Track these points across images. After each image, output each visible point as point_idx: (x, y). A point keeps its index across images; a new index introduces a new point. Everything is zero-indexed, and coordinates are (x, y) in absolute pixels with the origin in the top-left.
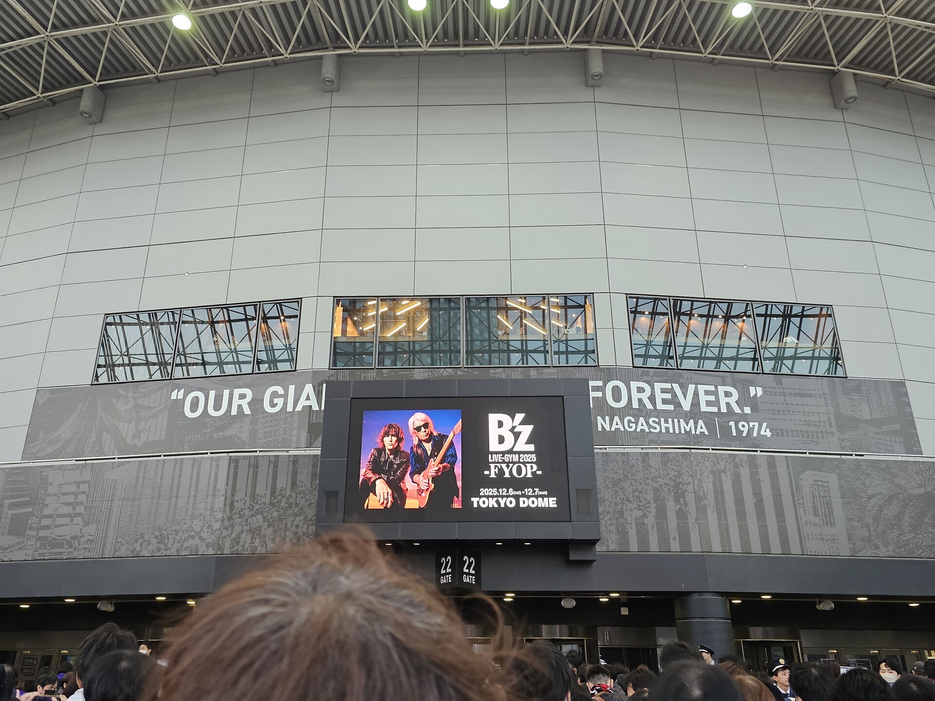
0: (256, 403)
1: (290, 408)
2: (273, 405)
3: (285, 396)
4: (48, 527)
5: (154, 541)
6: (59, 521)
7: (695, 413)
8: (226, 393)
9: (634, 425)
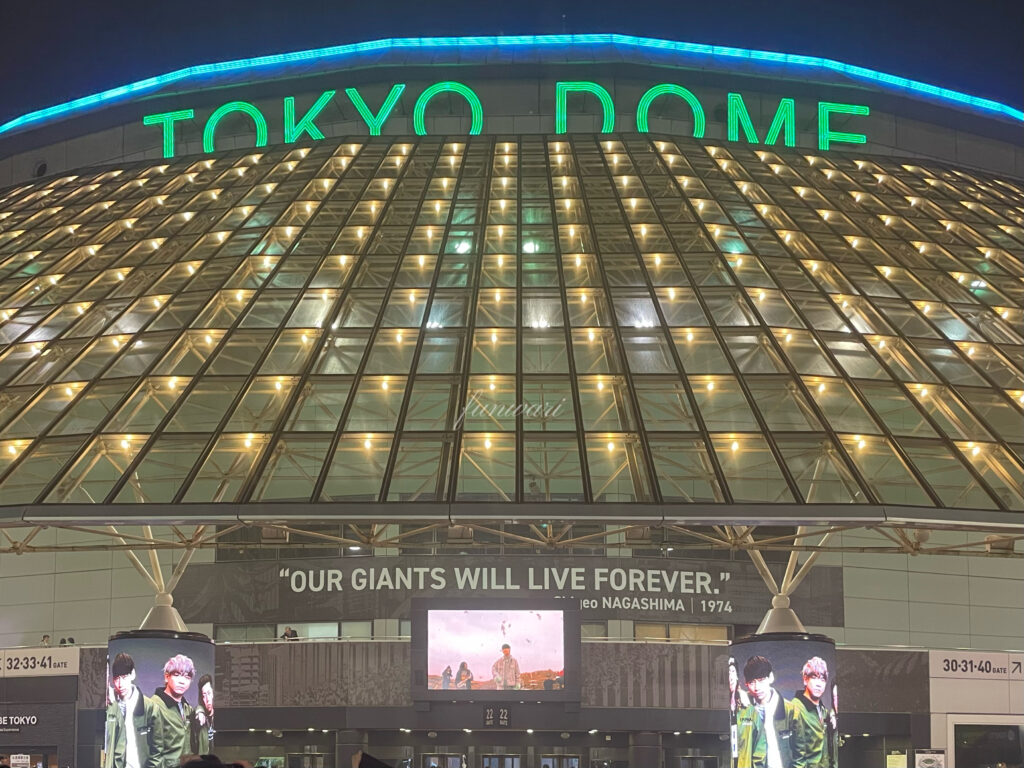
0: (346, 582)
1: (372, 587)
2: (359, 584)
3: (367, 577)
4: (236, 686)
5: (307, 696)
6: (243, 682)
7: (676, 594)
8: (322, 573)
9: (629, 604)
